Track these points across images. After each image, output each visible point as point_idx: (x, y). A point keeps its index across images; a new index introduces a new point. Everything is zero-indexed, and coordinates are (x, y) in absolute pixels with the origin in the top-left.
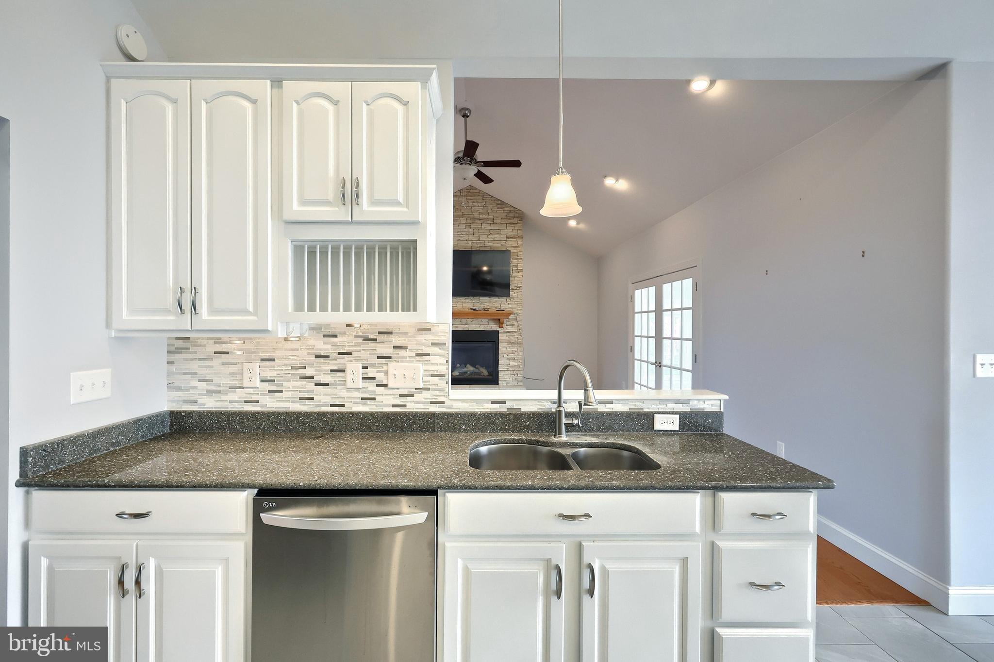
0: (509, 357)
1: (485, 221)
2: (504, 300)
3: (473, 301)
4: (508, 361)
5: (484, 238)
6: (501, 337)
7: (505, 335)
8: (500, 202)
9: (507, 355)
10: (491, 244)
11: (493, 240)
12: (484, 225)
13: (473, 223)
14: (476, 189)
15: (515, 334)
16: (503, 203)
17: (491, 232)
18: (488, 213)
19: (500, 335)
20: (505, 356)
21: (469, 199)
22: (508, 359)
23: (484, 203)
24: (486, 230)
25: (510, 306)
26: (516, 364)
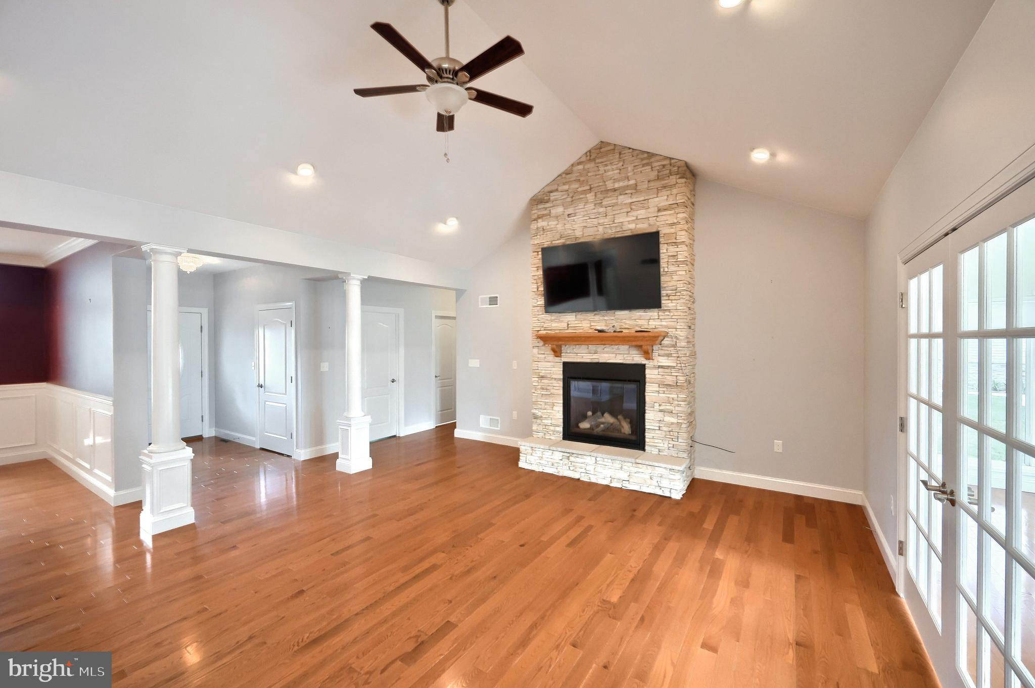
0: (662, 408)
1: (622, 191)
2: (653, 313)
3: (606, 318)
4: (661, 415)
5: (621, 219)
6: (650, 374)
7: (656, 372)
8: (646, 155)
9: (660, 405)
10: (632, 226)
11: (634, 218)
12: (621, 197)
13: (604, 198)
14: (609, 144)
15: (673, 370)
16: (651, 155)
17: (633, 207)
18: (628, 179)
19: (647, 371)
20: (657, 406)
21: (599, 163)
22: (661, 411)
23: (622, 163)
24: (625, 204)
25: (664, 323)
26: (674, 420)
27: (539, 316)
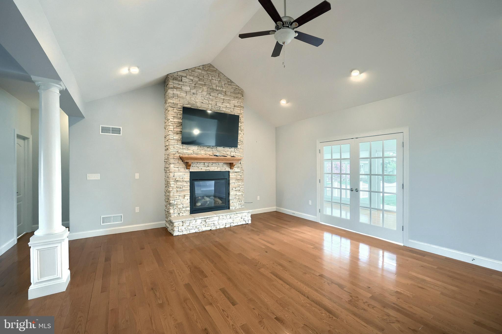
0: (236, 189)
1: (220, 92)
2: (233, 149)
3: (213, 150)
4: (235, 192)
5: (219, 104)
7: (233, 174)
8: (230, 81)
9: (235, 188)
10: (224, 109)
11: (225, 106)
12: (219, 95)
13: (212, 92)
14: (214, 67)
15: (239, 173)
16: (232, 82)
17: (225, 101)
18: (222, 87)
19: (230, 174)
20: (234, 188)
21: (209, 74)
22: (236, 191)
23: (219, 79)
24: (221, 98)
25: (237, 154)
26: (241, 194)
27: (174, 145)
